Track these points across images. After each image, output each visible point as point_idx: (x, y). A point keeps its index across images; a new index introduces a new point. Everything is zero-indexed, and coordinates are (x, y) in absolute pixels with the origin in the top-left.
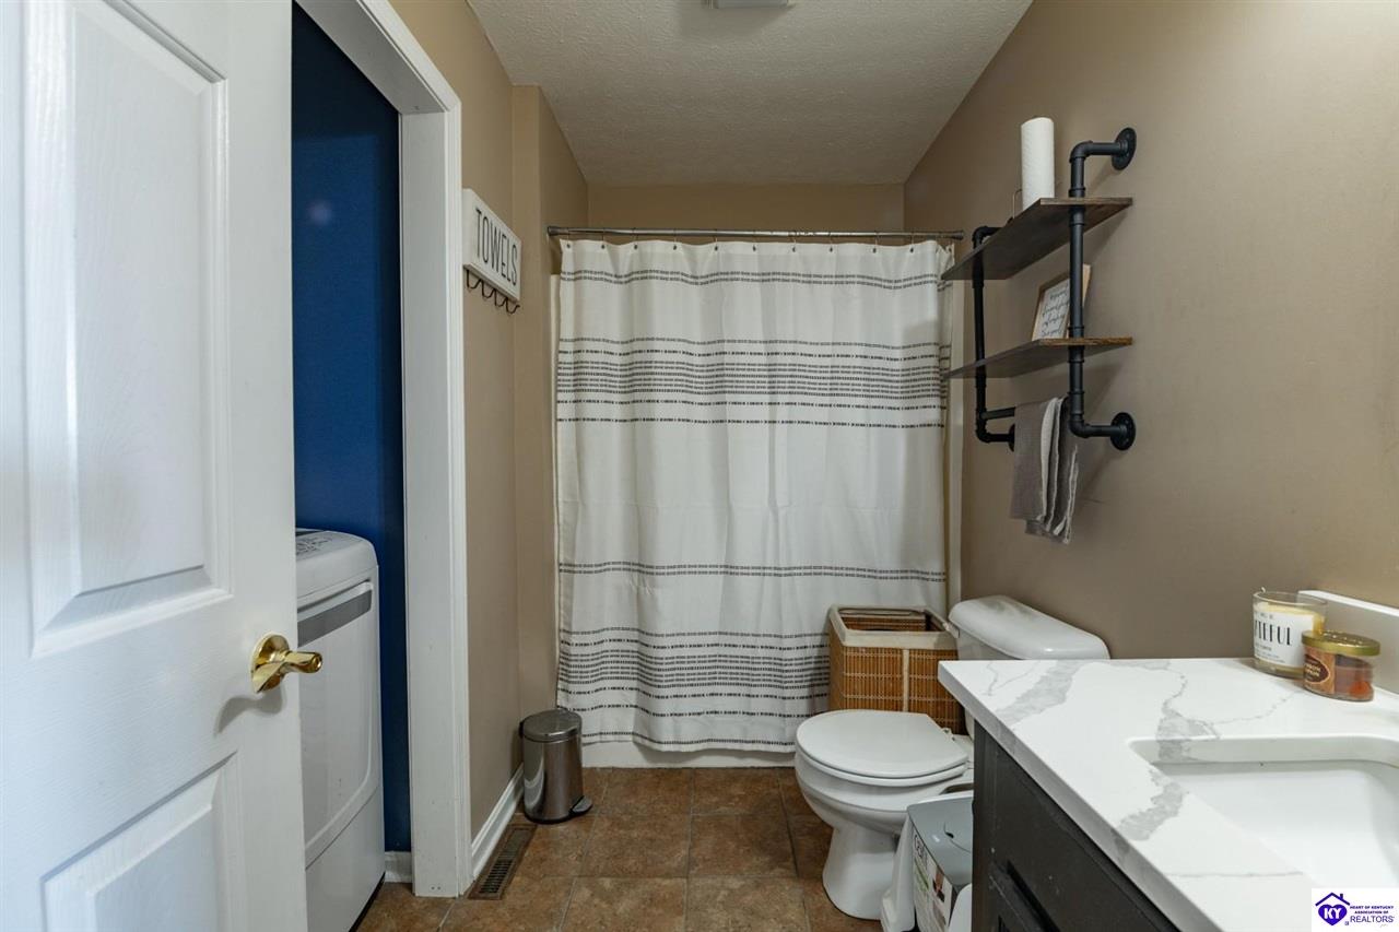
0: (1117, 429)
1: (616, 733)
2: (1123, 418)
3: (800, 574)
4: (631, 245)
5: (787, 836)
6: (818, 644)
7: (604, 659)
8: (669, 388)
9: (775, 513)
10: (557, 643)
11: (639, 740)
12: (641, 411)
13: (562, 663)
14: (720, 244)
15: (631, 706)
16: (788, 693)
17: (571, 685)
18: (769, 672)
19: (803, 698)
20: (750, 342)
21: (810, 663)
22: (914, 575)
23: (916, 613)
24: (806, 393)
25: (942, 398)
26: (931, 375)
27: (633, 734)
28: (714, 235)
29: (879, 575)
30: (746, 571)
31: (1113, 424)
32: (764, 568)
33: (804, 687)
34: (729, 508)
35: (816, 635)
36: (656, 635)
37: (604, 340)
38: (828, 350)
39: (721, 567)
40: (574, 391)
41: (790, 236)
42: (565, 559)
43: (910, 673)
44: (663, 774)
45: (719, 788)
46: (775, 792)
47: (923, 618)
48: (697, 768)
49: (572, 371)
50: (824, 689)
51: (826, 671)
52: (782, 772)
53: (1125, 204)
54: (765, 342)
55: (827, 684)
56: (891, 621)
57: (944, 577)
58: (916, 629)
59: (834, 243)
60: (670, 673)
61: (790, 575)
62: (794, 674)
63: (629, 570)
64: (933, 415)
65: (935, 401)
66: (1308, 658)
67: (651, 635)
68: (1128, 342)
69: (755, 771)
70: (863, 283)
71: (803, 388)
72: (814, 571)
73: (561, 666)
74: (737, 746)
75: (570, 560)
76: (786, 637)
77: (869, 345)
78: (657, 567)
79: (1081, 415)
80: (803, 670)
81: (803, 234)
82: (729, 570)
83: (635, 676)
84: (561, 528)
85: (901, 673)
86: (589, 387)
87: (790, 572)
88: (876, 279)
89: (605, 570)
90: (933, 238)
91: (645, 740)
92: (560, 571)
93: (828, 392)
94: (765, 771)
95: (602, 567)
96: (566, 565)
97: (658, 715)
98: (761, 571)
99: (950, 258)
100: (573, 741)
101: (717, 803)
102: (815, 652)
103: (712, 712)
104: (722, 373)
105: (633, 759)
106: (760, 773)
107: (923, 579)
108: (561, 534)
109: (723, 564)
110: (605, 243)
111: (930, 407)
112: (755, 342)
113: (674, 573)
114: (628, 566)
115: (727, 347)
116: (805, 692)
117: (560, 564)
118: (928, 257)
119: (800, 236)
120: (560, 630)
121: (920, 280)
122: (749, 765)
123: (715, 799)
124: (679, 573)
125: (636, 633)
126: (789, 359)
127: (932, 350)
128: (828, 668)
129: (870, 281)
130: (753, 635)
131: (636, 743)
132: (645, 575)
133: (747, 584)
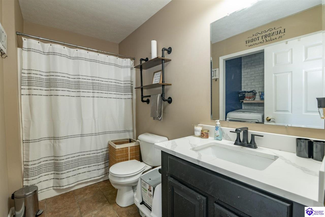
0: (169, 100)
1: (47, 188)
2: (170, 98)
3: (101, 134)
4: (50, 44)
5: (104, 197)
6: (106, 150)
7: (41, 167)
8: (63, 87)
9: (95, 120)
10: (23, 166)
11: (55, 188)
12: (53, 93)
13: (25, 172)
14: (78, 49)
15: (52, 179)
16: (99, 164)
17: (29, 178)
18: (94, 160)
19: (103, 164)
20: (87, 76)
21: (104, 155)
22: (127, 131)
23: (128, 139)
24: (102, 90)
25: (132, 93)
26: (130, 88)
27: (53, 187)
28: (76, 47)
29: (119, 132)
30: (87, 135)
31: (168, 99)
32: (92, 134)
33: (103, 161)
34: (82, 119)
35: (105, 148)
36: (61, 156)
37: (39, 71)
38: (107, 80)
39: (80, 135)
40: (28, 86)
41: (97, 51)
42: (25, 139)
43: (130, 152)
44: (64, 195)
45: (82, 193)
46: (98, 188)
47: (129, 140)
48: (74, 190)
49: (27, 79)
50: (108, 161)
51: (108, 156)
52: (98, 183)
53: (170, 60)
54: (91, 77)
55: (109, 159)
56: (122, 142)
57: (133, 131)
58: (128, 143)
59: (108, 55)
60: (66, 166)
61: (99, 135)
62: (100, 159)
63: (50, 139)
64: (130, 96)
65: (130, 93)
66: (202, 133)
67: (59, 157)
68: (171, 85)
69: (91, 186)
70: (115, 66)
71: (101, 89)
72: (105, 133)
73: (25, 173)
74: (86, 181)
75: (28, 139)
76: (98, 150)
77: (116, 80)
78: (60, 137)
79: (164, 97)
80: (103, 157)
81: (100, 51)
82: (82, 135)
83: (53, 170)
84: (23, 129)
85: (128, 152)
86: (34, 85)
87: (99, 134)
88: (118, 65)
89: (41, 140)
90: (129, 58)
91: (57, 188)
92: (24, 143)
93: (107, 90)
94: (94, 185)
95: (40, 140)
96: (26, 140)
97: (62, 179)
98: (91, 135)
99: (133, 63)
100: (35, 194)
101: (83, 196)
102: (105, 152)
103: (78, 174)
104: (79, 84)
105: (54, 193)
106: (92, 186)
107: (129, 132)
108: (24, 131)
109: (80, 134)
110: (40, 42)
111: (130, 95)
112: (88, 76)
113: (66, 138)
114: (49, 138)
115: (80, 77)
116: (103, 162)
117: (24, 141)
118: (128, 62)
119: (100, 52)
120: (24, 162)
121: (127, 67)
122: (89, 185)
123: (82, 196)
124: (67, 138)
125: (53, 157)
126: (97, 82)
127: (130, 82)
128: (109, 155)
129: (116, 65)
130: (90, 151)
131: (54, 189)
132: (56, 140)
133: (87, 139)
